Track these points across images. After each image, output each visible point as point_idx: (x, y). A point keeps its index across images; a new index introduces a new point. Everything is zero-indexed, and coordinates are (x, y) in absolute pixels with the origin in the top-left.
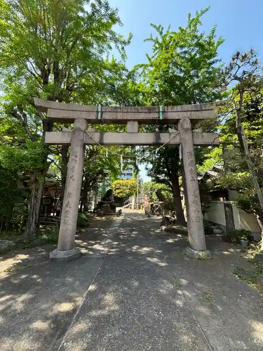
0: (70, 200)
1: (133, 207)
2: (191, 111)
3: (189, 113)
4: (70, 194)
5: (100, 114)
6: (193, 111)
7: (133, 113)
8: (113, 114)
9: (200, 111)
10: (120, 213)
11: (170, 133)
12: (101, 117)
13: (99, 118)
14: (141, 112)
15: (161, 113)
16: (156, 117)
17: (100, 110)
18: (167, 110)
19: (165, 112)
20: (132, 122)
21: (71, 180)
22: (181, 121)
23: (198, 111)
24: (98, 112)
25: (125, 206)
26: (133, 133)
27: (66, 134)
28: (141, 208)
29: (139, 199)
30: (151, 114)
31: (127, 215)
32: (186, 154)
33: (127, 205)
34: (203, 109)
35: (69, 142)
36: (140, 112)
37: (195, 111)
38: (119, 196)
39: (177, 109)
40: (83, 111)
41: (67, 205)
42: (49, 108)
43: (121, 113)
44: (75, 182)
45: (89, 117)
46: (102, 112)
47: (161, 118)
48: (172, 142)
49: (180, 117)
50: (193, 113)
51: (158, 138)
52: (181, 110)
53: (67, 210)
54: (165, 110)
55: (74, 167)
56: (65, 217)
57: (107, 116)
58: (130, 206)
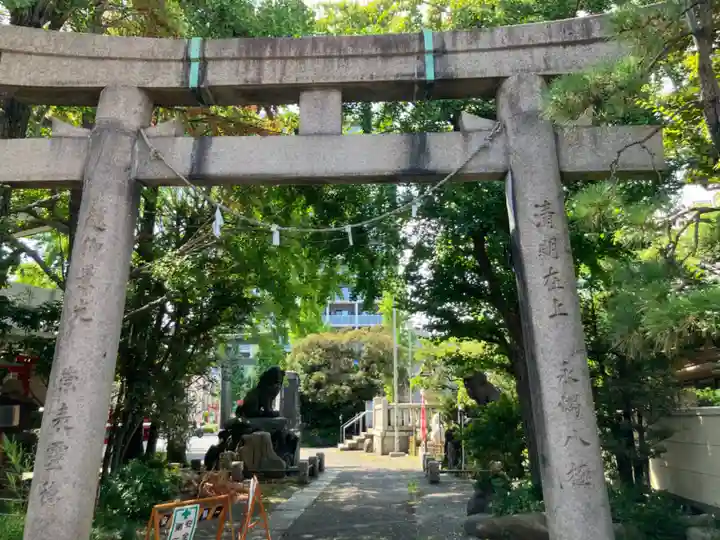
0: (70, 399)
1: (377, 445)
2: (547, 45)
3: (539, 53)
4: (69, 377)
5: (195, 67)
6: (556, 44)
7: (322, 61)
8: (247, 68)
9: (583, 43)
10: (316, 468)
11: (466, 134)
12: (201, 80)
13: (193, 82)
14: (352, 56)
15: (428, 57)
16: (410, 71)
17: (195, 54)
18: (454, 44)
19: (445, 52)
20: (317, 94)
21: (77, 322)
22: (509, 86)
23: (574, 43)
24: (187, 61)
25: (348, 442)
26: (320, 134)
27: (68, 145)
28: (412, 446)
29: (402, 410)
30: (393, 61)
31: (344, 479)
32: (531, 211)
33: (355, 439)
34: (595, 34)
35: (76, 177)
36: (347, 57)
37: (565, 44)
38: (320, 398)
39: (492, 40)
40: (134, 59)
41: (57, 421)
43: (279, 64)
44: (94, 328)
45: (154, 78)
46: (204, 61)
47: (430, 76)
48: (477, 167)
49: (505, 71)
50: (556, 52)
51: (419, 150)
52: (507, 43)
53: (55, 439)
54: (444, 45)
56: (48, 469)
57: (222, 75)
58: (368, 440)
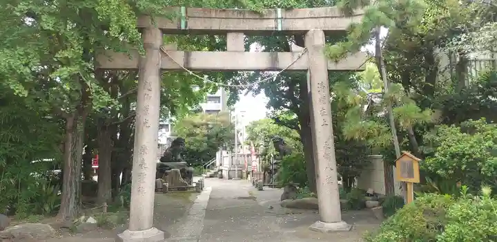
0: (145, 156)
1: (225, 175)
2: (325, 17)
3: (322, 20)
4: (144, 149)
5: (183, 20)
6: (328, 17)
7: (236, 20)
8: (205, 22)
11: (292, 53)
12: (186, 26)
13: (183, 27)
14: (249, 19)
15: (279, 21)
16: (271, 26)
19: (285, 18)
20: (234, 34)
21: (145, 127)
22: (309, 33)
23: (335, 17)
25: (209, 173)
26: (236, 51)
28: (245, 175)
30: (265, 21)
32: (316, 85)
33: (212, 172)
35: (135, 67)
36: (246, 19)
37: (332, 17)
39: (304, 14)
41: (141, 165)
43: (218, 20)
45: (166, 24)
47: (279, 29)
48: (296, 67)
49: (308, 28)
50: (328, 20)
51: (275, 60)
52: (310, 16)
53: (142, 171)
54: (285, 15)
55: (147, 108)
57: (195, 25)
58: (220, 173)
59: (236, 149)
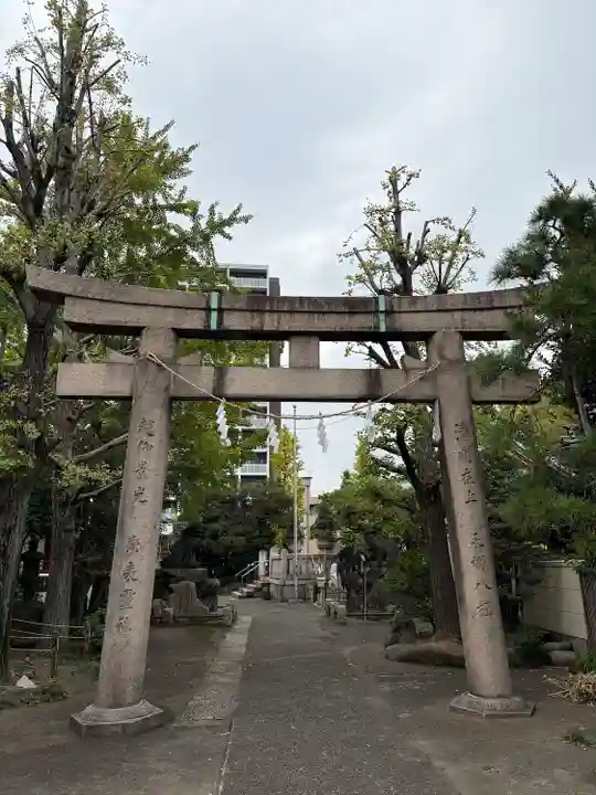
0: (134, 558)
2: (462, 310)
3: (458, 315)
5: (214, 315)
7: (306, 315)
8: (252, 318)
9: (487, 309)
11: (407, 371)
12: (219, 325)
13: (214, 326)
14: (328, 312)
15: (382, 316)
16: (369, 325)
17: (214, 305)
19: (394, 312)
21: (136, 503)
23: (481, 309)
24: (208, 310)
26: (305, 367)
27: (119, 369)
30: (357, 317)
32: (453, 429)
34: (496, 304)
35: (126, 394)
40: (169, 307)
41: (126, 575)
42: (70, 296)
43: (275, 316)
45: (183, 322)
46: (220, 311)
47: (382, 329)
49: (435, 327)
50: (469, 315)
51: (376, 382)
53: (126, 587)
54: (392, 307)
55: (143, 467)
56: (122, 608)
57: (234, 322)
58: (265, 589)
59: (296, 546)
